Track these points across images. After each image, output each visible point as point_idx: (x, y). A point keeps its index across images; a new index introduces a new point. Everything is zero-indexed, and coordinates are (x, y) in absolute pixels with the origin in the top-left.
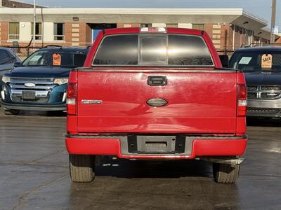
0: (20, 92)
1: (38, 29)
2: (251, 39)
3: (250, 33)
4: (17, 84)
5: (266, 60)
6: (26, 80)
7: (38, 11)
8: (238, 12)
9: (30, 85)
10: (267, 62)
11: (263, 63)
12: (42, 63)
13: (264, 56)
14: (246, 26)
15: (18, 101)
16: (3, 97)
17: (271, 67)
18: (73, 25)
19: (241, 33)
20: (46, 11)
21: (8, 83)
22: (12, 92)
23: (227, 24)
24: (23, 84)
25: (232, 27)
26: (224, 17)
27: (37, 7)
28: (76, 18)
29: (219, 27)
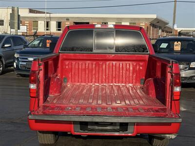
0: (25, 63)
1: (48, 25)
2: (160, 31)
3: (160, 28)
4: (23, 59)
5: (177, 45)
6: (29, 56)
7: (48, 15)
8: (154, 16)
9: (31, 59)
10: (177, 47)
11: (175, 47)
12: (40, 46)
13: (176, 43)
14: (158, 24)
15: (24, 69)
16: (15, 66)
17: (180, 49)
18: (66, 23)
19: (155, 28)
20: (52, 15)
21: (18, 58)
22: (20, 63)
23: (148, 23)
24: (27, 59)
25: (151, 24)
26: (146, 19)
27: (47, 13)
28: (68, 19)
29: (144, 24)
